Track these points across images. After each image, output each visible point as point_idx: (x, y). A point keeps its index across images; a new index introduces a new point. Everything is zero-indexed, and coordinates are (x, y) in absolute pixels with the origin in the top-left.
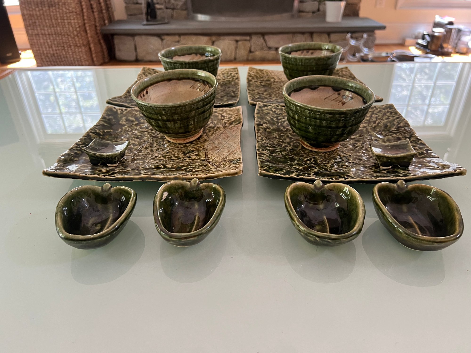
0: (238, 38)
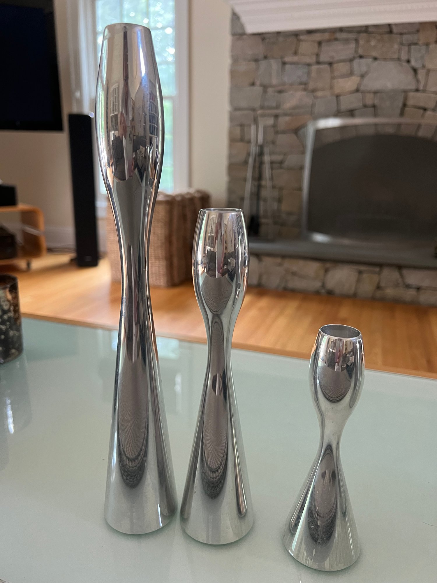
0: (363, 268)
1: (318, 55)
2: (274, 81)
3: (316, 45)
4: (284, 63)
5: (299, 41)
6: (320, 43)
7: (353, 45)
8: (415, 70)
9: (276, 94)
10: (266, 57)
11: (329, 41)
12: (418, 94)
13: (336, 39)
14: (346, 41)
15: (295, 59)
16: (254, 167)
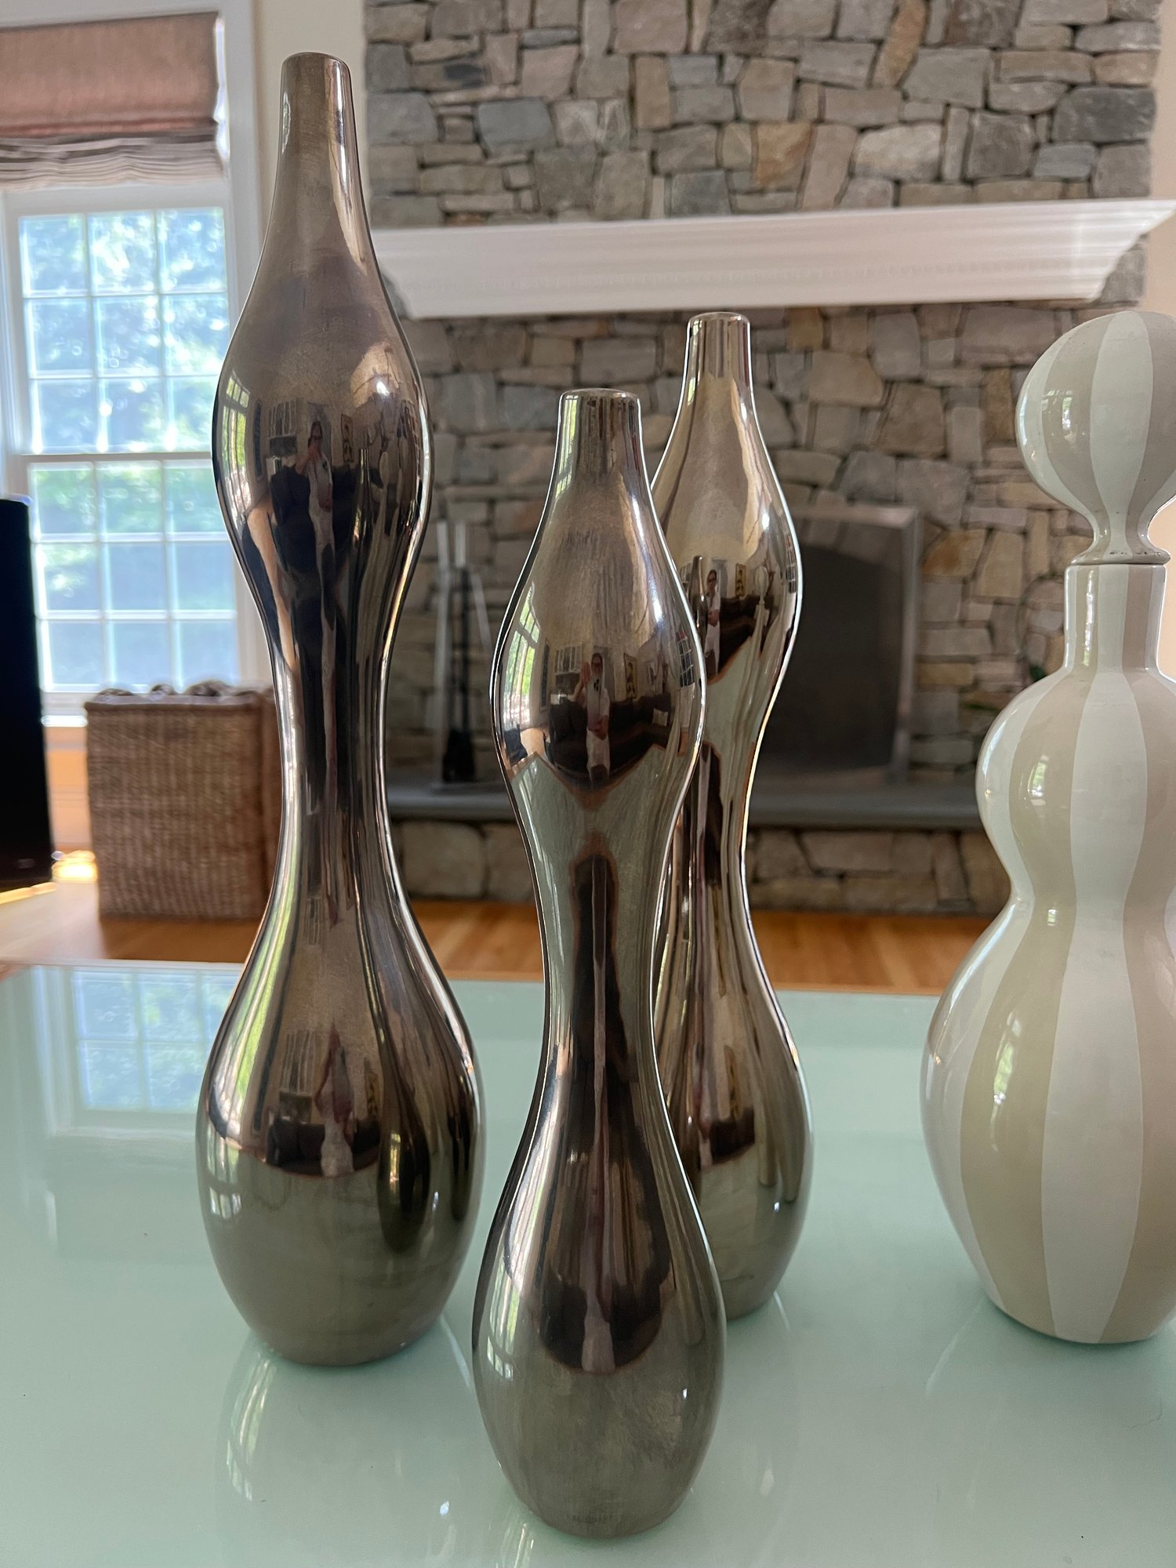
1: (576, 368)
2: (482, 423)
3: (570, 346)
4: (501, 384)
5: (532, 336)
6: (578, 343)
7: (651, 350)
8: (787, 405)
9: (488, 451)
10: (457, 369)
11: (597, 338)
12: (797, 455)
13: (613, 336)
14: (636, 339)
15: (526, 374)
16: (450, 618)
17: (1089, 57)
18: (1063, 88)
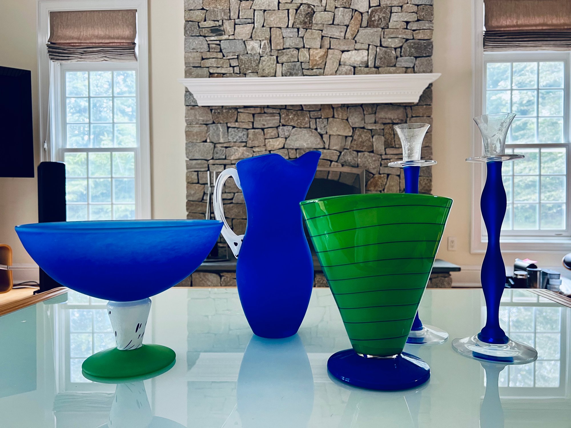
1: (253, 123)
2: (222, 141)
4: (228, 128)
5: (239, 113)
6: (253, 115)
7: (277, 117)
8: (321, 135)
9: (224, 149)
10: (214, 123)
11: (259, 113)
12: (325, 151)
13: (265, 113)
14: (272, 114)
15: (237, 125)
17: (412, 31)
18: (404, 40)
